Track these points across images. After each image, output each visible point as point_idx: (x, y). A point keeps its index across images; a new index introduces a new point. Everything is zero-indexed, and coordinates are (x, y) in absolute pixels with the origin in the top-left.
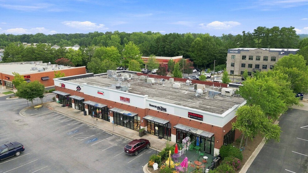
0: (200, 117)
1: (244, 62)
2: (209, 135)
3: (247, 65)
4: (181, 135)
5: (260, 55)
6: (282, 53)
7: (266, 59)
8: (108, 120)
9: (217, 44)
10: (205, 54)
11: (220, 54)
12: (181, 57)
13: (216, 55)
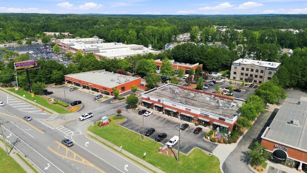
0: (224, 120)
1: (243, 71)
2: (227, 127)
3: (244, 74)
4: (215, 127)
5: (253, 68)
6: (267, 68)
7: (257, 71)
8: (178, 118)
9: (223, 52)
10: (215, 62)
11: (225, 62)
12: (198, 64)
13: (222, 62)
